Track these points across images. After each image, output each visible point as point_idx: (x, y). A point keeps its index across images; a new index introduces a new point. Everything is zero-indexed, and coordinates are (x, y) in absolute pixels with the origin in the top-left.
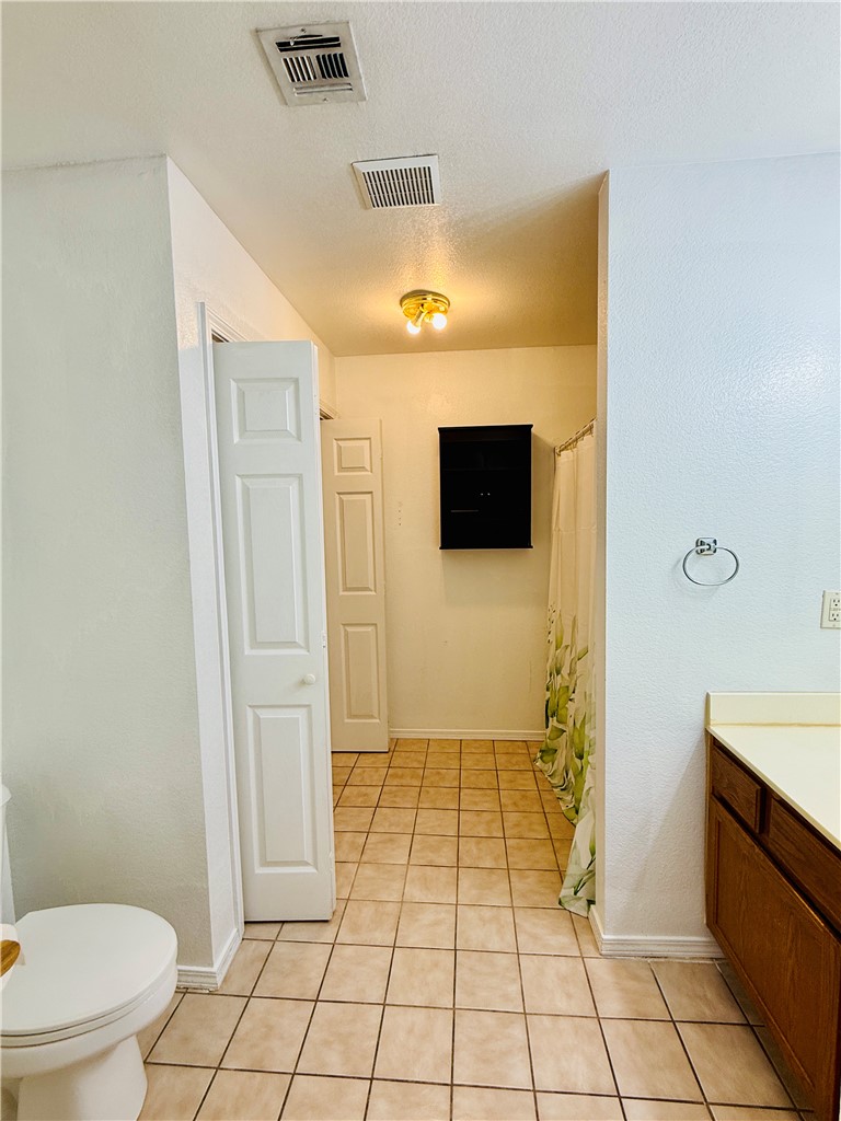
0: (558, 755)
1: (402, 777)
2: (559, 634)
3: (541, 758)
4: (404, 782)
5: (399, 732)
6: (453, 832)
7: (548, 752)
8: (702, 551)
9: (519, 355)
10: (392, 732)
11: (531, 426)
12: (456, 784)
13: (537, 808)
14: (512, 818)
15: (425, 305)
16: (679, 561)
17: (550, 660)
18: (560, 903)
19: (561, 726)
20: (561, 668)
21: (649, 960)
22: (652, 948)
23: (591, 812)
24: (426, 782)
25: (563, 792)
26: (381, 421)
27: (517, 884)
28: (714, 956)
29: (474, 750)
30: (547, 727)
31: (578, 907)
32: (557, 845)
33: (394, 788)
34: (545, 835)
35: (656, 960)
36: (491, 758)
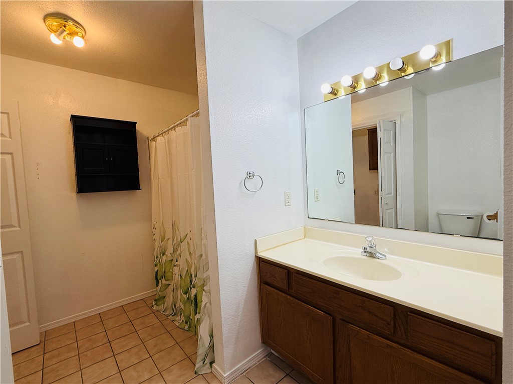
0: (167, 299)
1: (59, 355)
2: (162, 234)
3: (156, 304)
4: (62, 358)
5: (44, 327)
6: (115, 370)
7: (160, 299)
8: (250, 177)
9: (123, 84)
10: (40, 328)
11: (136, 123)
12: (106, 340)
13: (163, 331)
14: (150, 343)
15: (68, 27)
16: (241, 182)
17: (156, 250)
18: (196, 373)
19: (167, 283)
20: (165, 251)
21: (244, 374)
22: (244, 367)
23: (207, 316)
24: (81, 350)
25: (173, 317)
26: (18, 102)
27: (168, 377)
28: (265, 355)
29: (111, 316)
30: (157, 286)
31: (206, 370)
32: (181, 345)
33: (54, 366)
34: (173, 343)
35: (247, 372)
36: (124, 316)
